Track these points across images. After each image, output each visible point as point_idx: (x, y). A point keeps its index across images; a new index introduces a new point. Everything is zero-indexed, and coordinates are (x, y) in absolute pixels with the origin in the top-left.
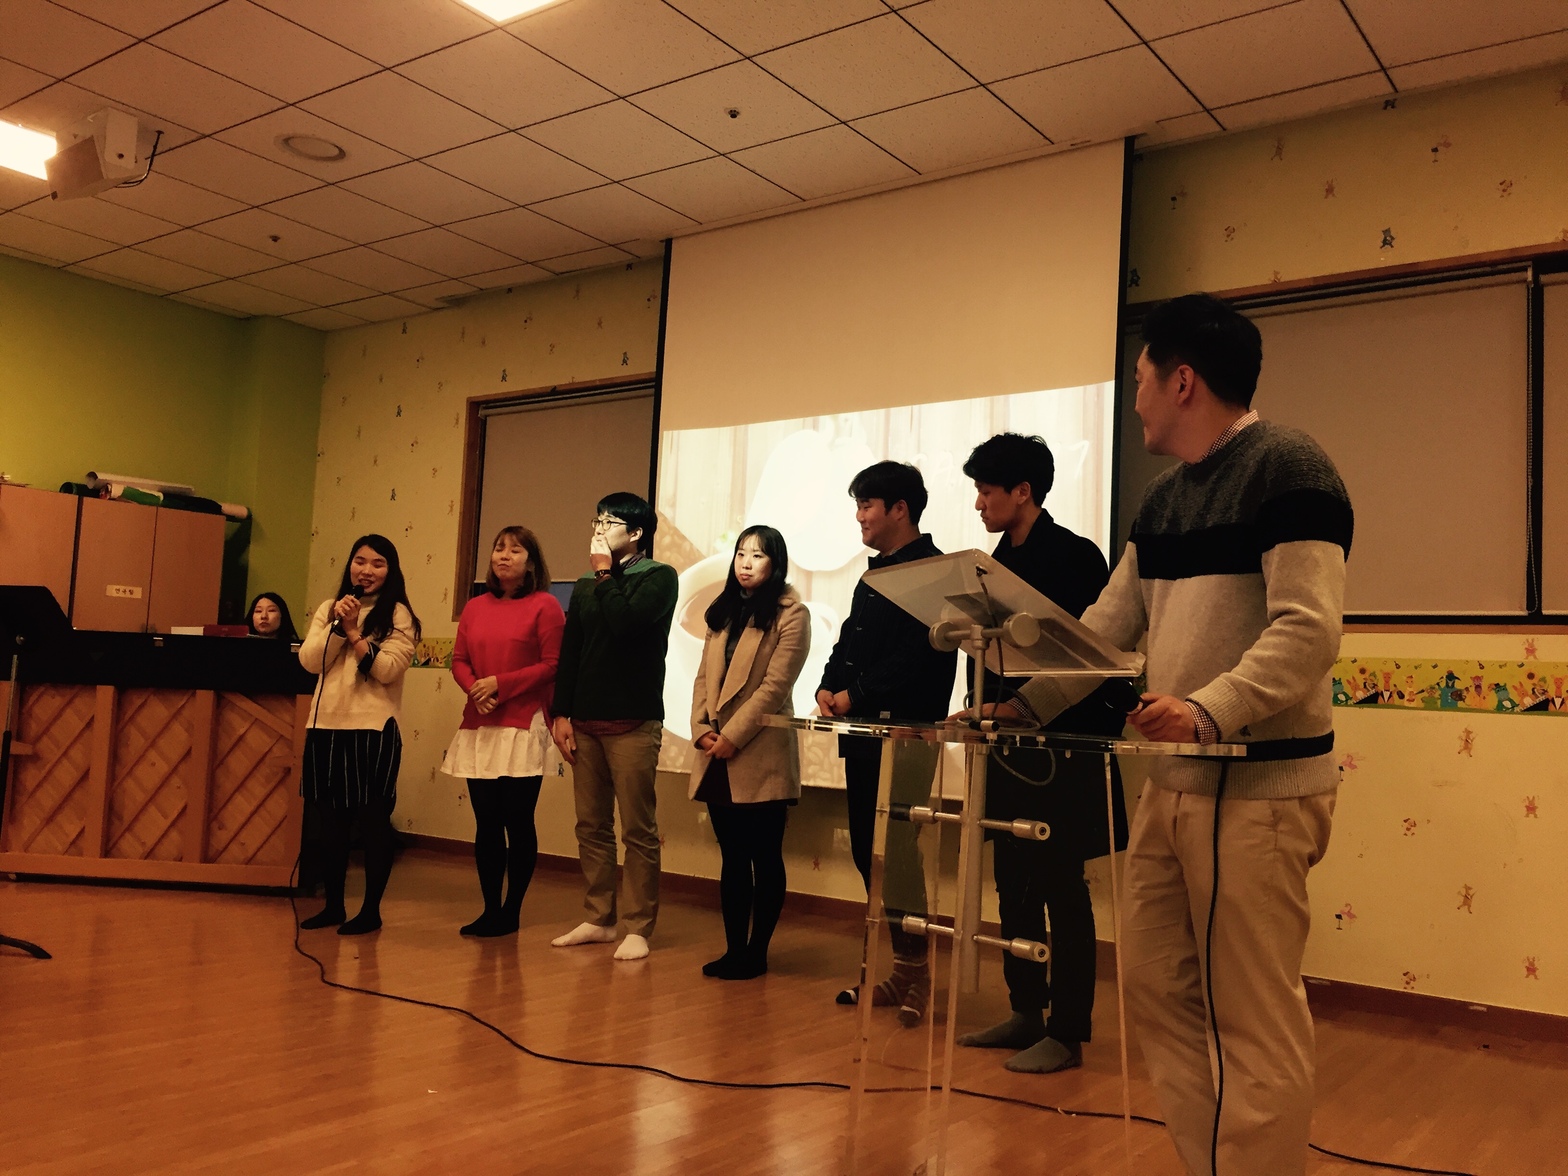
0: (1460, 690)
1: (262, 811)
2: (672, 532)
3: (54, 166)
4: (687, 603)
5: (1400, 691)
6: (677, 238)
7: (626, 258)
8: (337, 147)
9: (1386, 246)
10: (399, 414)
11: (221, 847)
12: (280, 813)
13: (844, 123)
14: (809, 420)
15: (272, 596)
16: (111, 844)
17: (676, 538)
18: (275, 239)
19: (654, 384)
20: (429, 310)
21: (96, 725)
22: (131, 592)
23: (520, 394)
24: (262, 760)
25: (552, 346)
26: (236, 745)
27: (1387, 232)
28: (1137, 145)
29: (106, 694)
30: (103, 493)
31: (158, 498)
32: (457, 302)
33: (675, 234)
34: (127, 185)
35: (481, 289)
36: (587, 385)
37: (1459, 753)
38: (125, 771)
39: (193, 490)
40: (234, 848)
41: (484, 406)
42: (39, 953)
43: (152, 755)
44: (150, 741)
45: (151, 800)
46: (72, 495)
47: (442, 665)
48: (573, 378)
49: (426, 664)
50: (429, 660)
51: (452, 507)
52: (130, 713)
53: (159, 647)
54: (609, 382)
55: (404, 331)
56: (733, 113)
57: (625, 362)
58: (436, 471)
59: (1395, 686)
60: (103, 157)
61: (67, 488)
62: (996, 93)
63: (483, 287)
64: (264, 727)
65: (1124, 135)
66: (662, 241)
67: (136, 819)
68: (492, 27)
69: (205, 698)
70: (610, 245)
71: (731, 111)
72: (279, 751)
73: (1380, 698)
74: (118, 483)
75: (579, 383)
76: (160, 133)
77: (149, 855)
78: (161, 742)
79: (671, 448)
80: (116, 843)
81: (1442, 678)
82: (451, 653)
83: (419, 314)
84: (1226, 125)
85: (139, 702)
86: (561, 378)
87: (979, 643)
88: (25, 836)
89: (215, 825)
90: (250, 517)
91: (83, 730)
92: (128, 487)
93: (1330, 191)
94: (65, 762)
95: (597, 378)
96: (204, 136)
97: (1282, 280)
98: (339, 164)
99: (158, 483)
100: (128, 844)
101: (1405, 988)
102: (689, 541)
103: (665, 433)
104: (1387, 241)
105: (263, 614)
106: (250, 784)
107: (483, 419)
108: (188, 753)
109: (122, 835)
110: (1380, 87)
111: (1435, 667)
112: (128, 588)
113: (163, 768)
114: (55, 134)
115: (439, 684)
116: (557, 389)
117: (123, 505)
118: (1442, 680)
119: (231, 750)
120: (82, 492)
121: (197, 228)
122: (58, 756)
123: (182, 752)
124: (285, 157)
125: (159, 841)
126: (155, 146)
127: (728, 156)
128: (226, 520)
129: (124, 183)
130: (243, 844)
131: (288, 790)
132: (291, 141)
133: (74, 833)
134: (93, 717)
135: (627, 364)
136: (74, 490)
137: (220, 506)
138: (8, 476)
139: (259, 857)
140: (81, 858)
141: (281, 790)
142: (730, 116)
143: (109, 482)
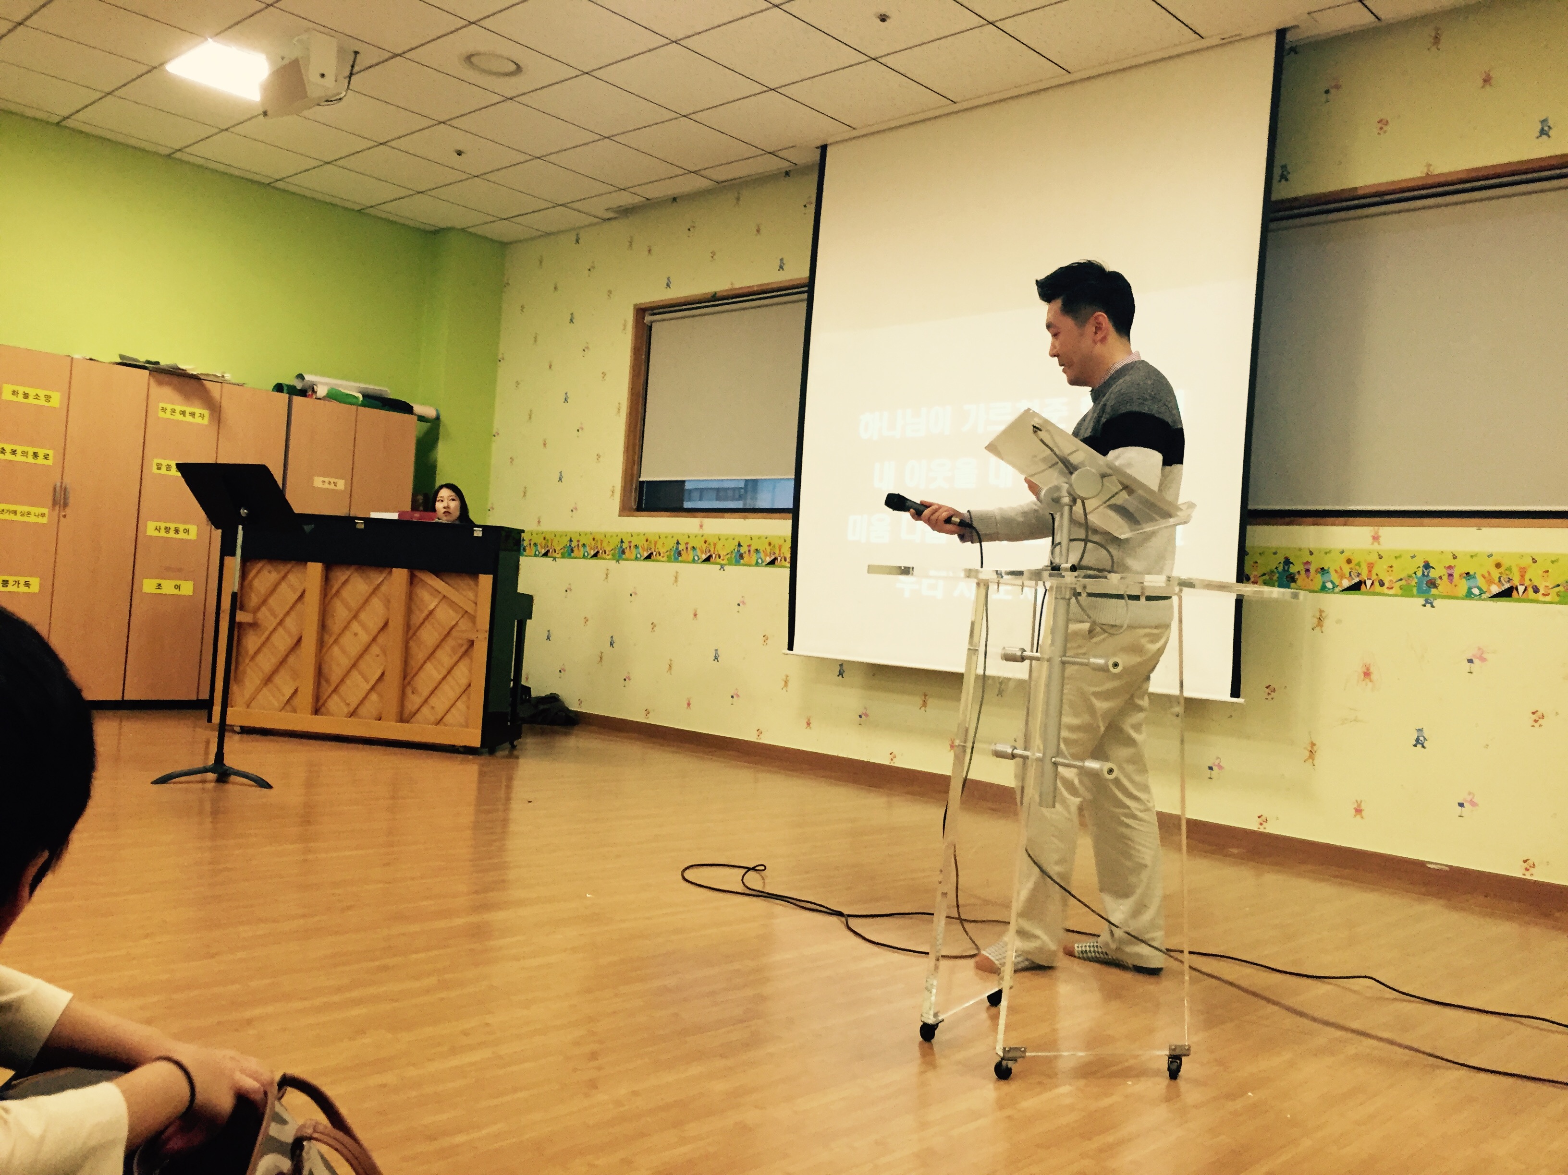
1: (449, 678)
3: (267, 87)
5: (1536, 586)
6: (833, 143)
7: (785, 165)
8: (514, 62)
9: (1543, 136)
10: (571, 321)
11: (414, 710)
12: (464, 682)
13: (992, 23)
15: (452, 487)
16: (320, 704)
18: (459, 153)
19: (806, 289)
20: (600, 220)
21: (307, 598)
22: (335, 484)
23: (683, 301)
24: (449, 633)
25: (713, 254)
26: (427, 618)
27: (1544, 122)
28: (1289, 37)
29: (315, 570)
30: (310, 393)
31: (356, 398)
32: (625, 212)
33: (829, 141)
34: (329, 103)
35: (648, 200)
36: (746, 291)
38: (332, 639)
39: (389, 391)
40: (425, 710)
41: (652, 312)
42: (263, 784)
43: (355, 626)
44: (353, 613)
45: (354, 665)
46: (283, 394)
48: (732, 284)
51: (619, 409)
52: (335, 588)
53: (362, 529)
54: (766, 288)
55: (577, 242)
56: (883, 17)
57: (781, 268)
58: (605, 375)
59: (1530, 580)
60: (308, 78)
61: (279, 388)
64: (452, 604)
65: (1276, 29)
66: (817, 148)
67: (341, 682)
69: (400, 575)
70: (769, 153)
71: (881, 15)
72: (464, 624)
73: (1515, 592)
74: (322, 383)
75: (738, 289)
76: (356, 53)
77: (353, 714)
78: (363, 616)
80: (326, 701)
82: (617, 546)
83: (590, 225)
84: (1380, 15)
85: (343, 578)
86: (721, 285)
88: (247, 693)
89: (409, 690)
90: (438, 418)
91: (296, 602)
92: (332, 388)
93: (1487, 80)
94: (280, 630)
95: (755, 284)
96: (395, 56)
97: (1434, 173)
98: (513, 80)
99: (357, 385)
100: (334, 704)
101: (1524, 874)
104: (1544, 131)
105: (445, 504)
106: (440, 654)
107: (650, 325)
108: (386, 624)
109: (329, 696)
112: (332, 480)
113: (365, 638)
114: (265, 55)
115: (606, 573)
116: (717, 296)
117: (326, 403)
119: (423, 623)
120: (293, 391)
121: (389, 144)
122: (274, 625)
123: (381, 625)
124: (470, 75)
125: (362, 702)
126: (353, 66)
127: (879, 60)
128: (418, 420)
129: (327, 101)
130: (433, 708)
131: (471, 659)
132: (473, 59)
133: (288, 692)
134: (304, 591)
135: (783, 270)
136: (285, 388)
137: (413, 407)
138: (228, 375)
139: (447, 719)
140: (295, 715)
141: (466, 660)
142: (879, 20)
143: (315, 383)
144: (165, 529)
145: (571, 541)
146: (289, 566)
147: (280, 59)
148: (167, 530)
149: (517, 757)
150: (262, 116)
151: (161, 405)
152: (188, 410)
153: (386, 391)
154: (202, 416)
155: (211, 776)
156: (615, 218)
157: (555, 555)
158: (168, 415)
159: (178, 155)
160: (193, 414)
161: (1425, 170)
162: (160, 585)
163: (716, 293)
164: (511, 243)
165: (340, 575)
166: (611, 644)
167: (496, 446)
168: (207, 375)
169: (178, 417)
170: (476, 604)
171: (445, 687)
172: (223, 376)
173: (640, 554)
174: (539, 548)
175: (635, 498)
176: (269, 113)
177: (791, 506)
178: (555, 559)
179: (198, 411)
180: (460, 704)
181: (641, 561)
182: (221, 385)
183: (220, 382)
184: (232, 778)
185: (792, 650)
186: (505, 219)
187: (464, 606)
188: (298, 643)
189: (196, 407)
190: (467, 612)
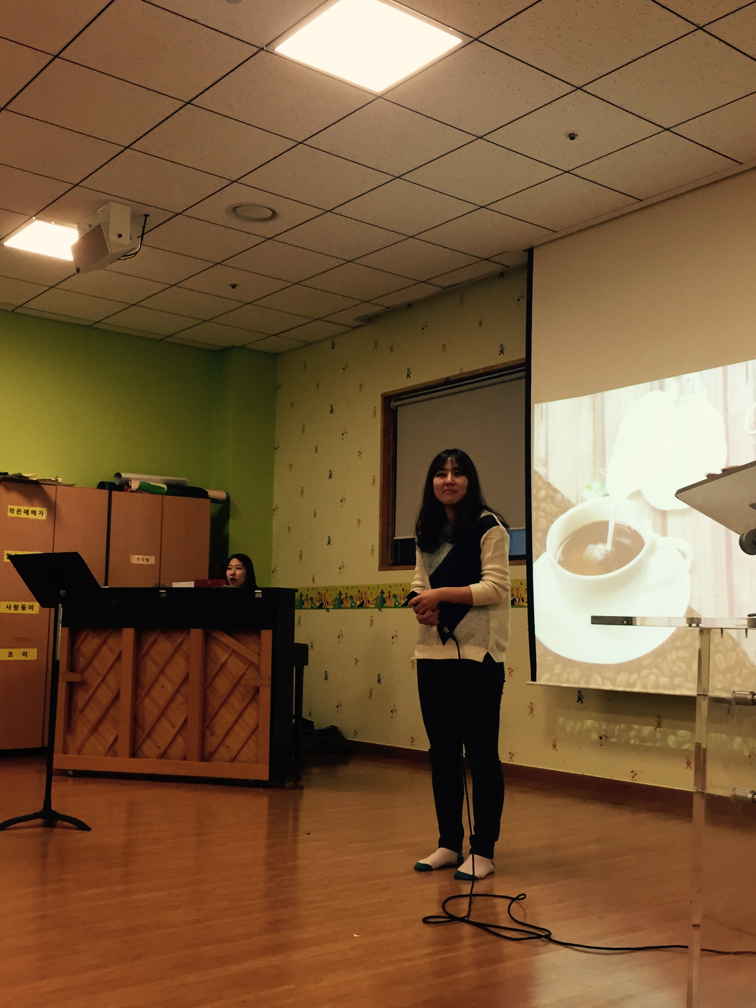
1: (240, 721)
2: (546, 486)
3: (79, 250)
4: (562, 544)
6: (537, 246)
7: (498, 268)
8: (270, 209)
10: (332, 411)
11: (213, 749)
12: (252, 723)
13: (668, 130)
14: (656, 383)
15: (240, 557)
16: (137, 747)
17: (550, 491)
18: (234, 286)
19: (524, 368)
20: (350, 328)
21: (123, 658)
22: (147, 560)
23: (421, 387)
24: (238, 682)
25: (444, 346)
26: (220, 670)
29: (129, 634)
30: (126, 487)
31: (163, 488)
32: (370, 320)
33: (535, 244)
34: (127, 257)
35: (388, 308)
36: (473, 374)
38: (144, 692)
40: (222, 749)
41: (396, 398)
42: (83, 827)
43: (162, 680)
44: (160, 669)
45: (163, 713)
46: (105, 490)
47: (372, 606)
48: (462, 369)
49: (361, 606)
50: (363, 602)
51: (374, 481)
52: (145, 648)
53: (164, 597)
54: (490, 370)
55: (333, 347)
56: (572, 136)
57: (502, 352)
58: (361, 453)
60: (108, 238)
61: (102, 486)
63: (388, 306)
64: (240, 656)
66: (525, 251)
67: (153, 728)
68: (373, 98)
69: (197, 635)
70: (484, 259)
71: (570, 134)
72: (251, 674)
74: (136, 479)
75: (467, 373)
76: (146, 216)
77: (163, 756)
78: (168, 670)
79: (542, 415)
80: (141, 745)
82: (379, 596)
83: (342, 333)
85: (151, 640)
86: (452, 371)
88: (78, 742)
89: (208, 733)
90: (228, 499)
91: (115, 662)
92: (143, 482)
94: (103, 686)
95: (480, 368)
96: (177, 214)
98: (271, 223)
99: (162, 478)
100: (148, 748)
102: (560, 493)
103: (536, 405)
105: (233, 571)
106: (231, 700)
107: (395, 409)
108: (187, 677)
109: (144, 741)
112: (145, 557)
113: (170, 689)
114: (76, 226)
115: (372, 621)
116: (450, 380)
117: (139, 495)
119: (217, 674)
120: (111, 487)
121: (179, 285)
122: (98, 682)
123: (182, 678)
124: (235, 222)
125: (170, 745)
126: (144, 227)
127: (572, 172)
128: (212, 502)
129: (124, 256)
130: (228, 747)
131: (258, 705)
132: (238, 210)
133: (111, 739)
134: (121, 653)
135: (503, 354)
136: (106, 487)
137: (207, 492)
138: (61, 479)
139: (241, 756)
140: (116, 758)
141: (254, 705)
142: (569, 138)
143: (129, 479)
144: (14, 607)
145: (340, 594)
146: (108, 633)
147: (87, 227)
148: (16, 607)
149: (302, 788)
151: (10, 507)
152: (31, 509)
153: (186, 481)
154: (42, 513)
155: (39, 821)
156: (362, 326)
157: (328, 607)
158: (15, 515)
159: (20, 310)
160: (34, 512)
162: (11, 653)
163: (448, 378)
164: (281, 354)
165: (149, 638)
166: (379, 681)
167: (276, 518)
168: (45, 480)
169: (23, 515)
170: (259, 655)
171: (237, 728)
172: (57, 480)
173: (398, 601)
174: (315, 601)
176: (81, 269)
177: (525, 553)
178: (328, 610)
179: (38, 509)
180: (251, 743)
181: (400, 608)
182: (56, 488)
183: (55, 485)
184: (59, 822)
185: (535, 681)
186: (274, 335)
187: (250, 658)
188: (117, 697)
189: (36, 506)
190: (252, 663)
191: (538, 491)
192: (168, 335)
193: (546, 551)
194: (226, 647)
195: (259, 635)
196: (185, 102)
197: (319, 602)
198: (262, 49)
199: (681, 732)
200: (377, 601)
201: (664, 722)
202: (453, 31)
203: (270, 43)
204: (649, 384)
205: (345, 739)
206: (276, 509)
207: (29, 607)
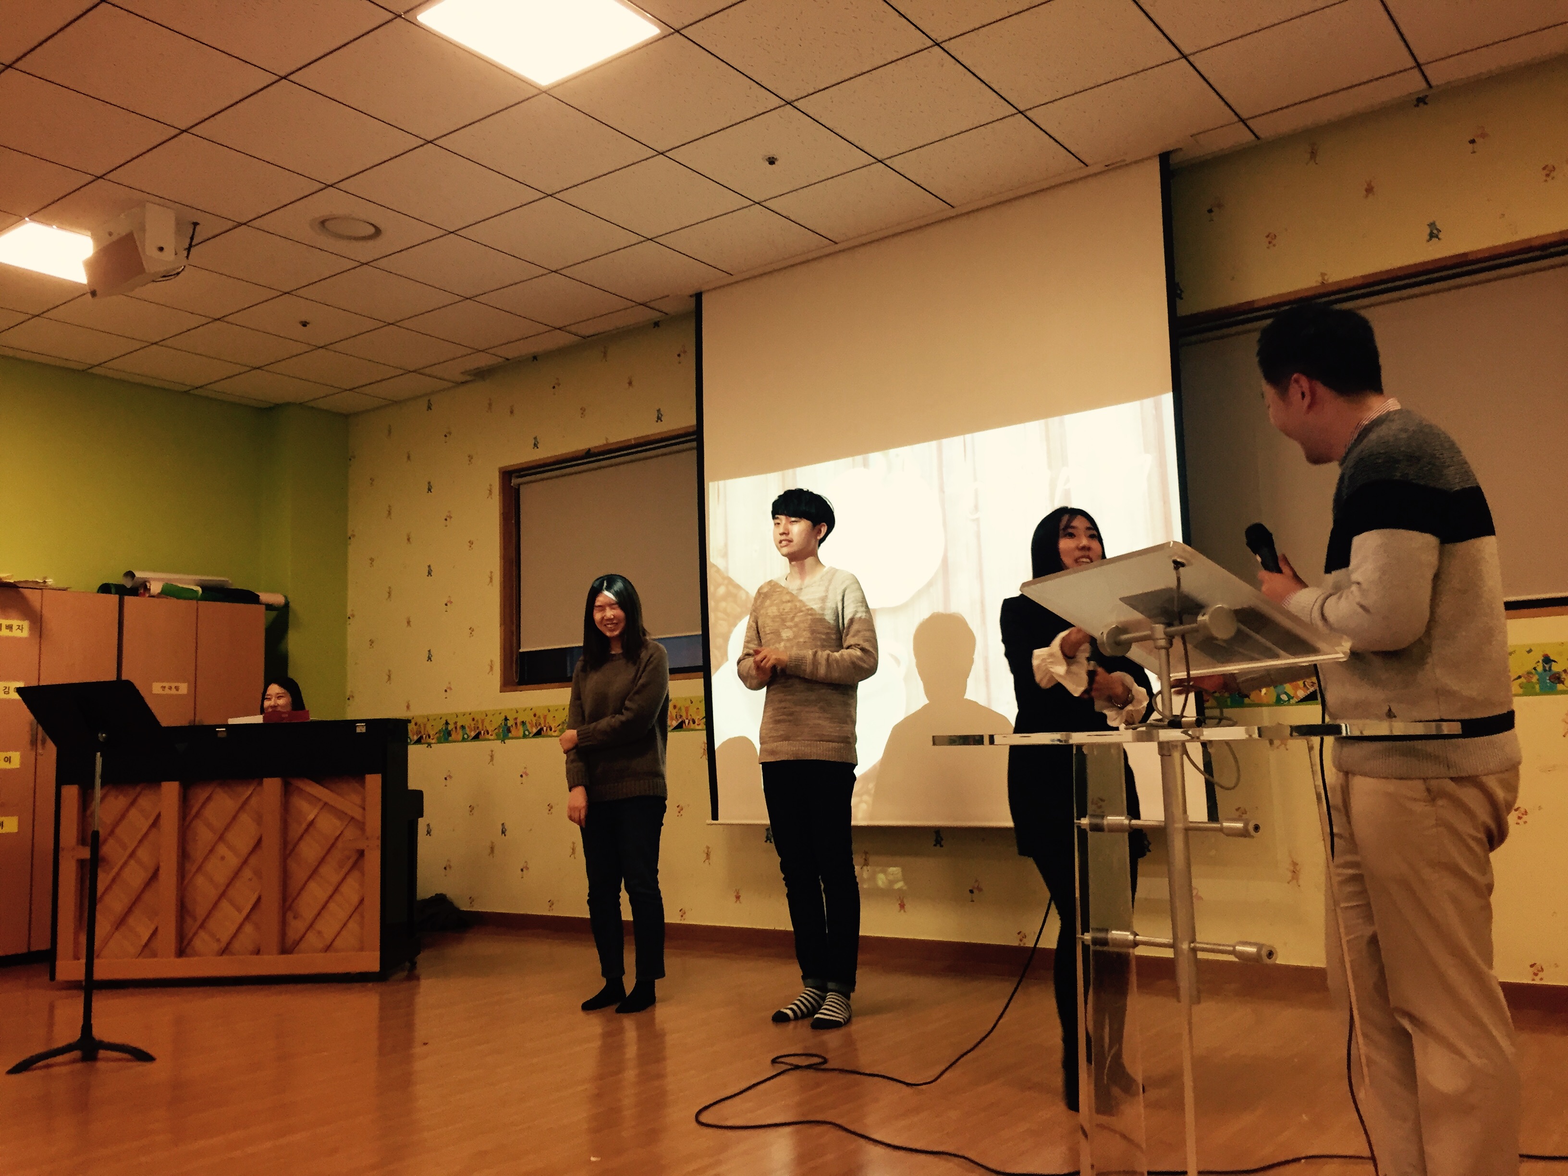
0: (1558, 673)
1: (337, 897)
2: (726, 582)
3: (93, 266)
6: (708, 291)
7: (655, 316)
8: (373, 225)
9: (1433, 239)
10: (429, 490)
11: (297, 937)
12: (354, 899)
13: (881, 161)
14: (859, 458)
16: (185, 942)
17: (731, 588)
18: (304, 324)
19: (694, 437)
20: (454, 384)
21: (163, 821)
22: (177, 688)
23: (554, 459)
24: (333, 845)
25: (583, 410)
26: (306, 831)
27: (1432, 225)
28: (1174, 160)
29: (171, 790)
30: (142, 591)
31: (196, 592)
32: (481, 374)
33: (704, 288)
34: (167, 278)
35: (508, 359)
36: (621, 445)
37: (1564, 736)
38: (194, 869)
39: (230, 582)
40: (311, 937)
41: (518, 474)
42: (143, 1056)
43: (222, 849)
44: (218, 834)
45: (223, 895)
46: (112, 595)
48: (607, 439)
49: (477, 737)
50: (479, 733)
51: (491, 578)
52: (196, 808)
53: (223, 738)
54: (644, 440)
55: (429, 408)
56: (772, 160)
57: (659, 418)
58: (472, 544)
60: (144, 252)
61: (105, 589)
62: (1034, 119)
63: (510, 357)
64: (336, 811)
65: (1159, 153)
66: (691, 296)
67: (208, 916)
68: (535, 92)
69: (272, 786)
70: (641, 304)
71: (769, 158)
72: (351, 833)
74: (155, 579)
75: (612, 444)
76: (195, 224)
77: (225, 950)
78: (230, 836)
79: (718, 496)
80: (191, 940)
81: (1539, 662)
82: (502, 724)
83: (443, 390)
84: (1260, 134)
85: (204, 796)
86: (593, 440)
87: (1162, 643)
89: (290, 915)
90: (287, 605)
91: (149, 829)
92: (166, 584)
93: (1369, 190)
94: (132, 863)
95: (632, 437)
96: (240, 224)
97: (1330, 281)
98: (371, 243)
99: (194, 577)
100: (202, 942)
101: (1533, 980)
102: (744, 590)
103: (711, 484)
104: (1433, 235)
106: (324, 870)
107: (517, 487)
108: (260, 841)
109: (195, 934)
110: (1414, 84)
111: (1530, 651)
112: (173, 685)
113: (233, 861)
114: (89, 233)
115: (492, 756)
116: (591, 452)
117: (162, 601)
118: (1538, 664)
119: (302, 836)
120: (121, 591)
121: (226, 319)
122: (125, 858)
123: (252, 843)
124: (322, 241)
125: (235, 936)
126: (192, 238)
127: (764, 204)
128: (266, 609)
129: (164, 276)
130: (319, 932)
131: (363, 874)
132: (327, 224)
133: (145, 935)
134: (159, 816)
135: (662, 421)
136: (113, 590)
137: (258, 596)
138: (50, 580)
139: (338, 943)
140: (155, 959)
141: (356, 874)
142: (768, 163)
143: (146, 580)
145: (447, 723)
146: (138, 789)
147: (107, 235)
149: (418, 978)
150: (89, 295)
153: (227, 581)
154: (20, 628)
155: (77, 1054)
156: (471, 381)
157: (431, 741)
160: (9, 627)
161: (1320, 279)
163: (589, 450)
164: (356, 414)
165: (201, 794)
166: (503, 832)
167: (352, 629)
168: (26, 582)
170: (364, 809)
171: (332, 906)
172: (45, 582)
173: (528, 730)
175: (516, 672)
176: (98, 293)
177: (700, 664)
178: (429, 745)
179: (15, 623)
180: (353, 925)
181: (531, 738)
182: (42, 592)
183: (41, 589)
184: (102, 1053)
185: (717, 819)
186: (350, 390)
187: (349, 812)
188: (155, 875)
189: (13, 619)
190: (353, 818)
191: (718, 585)
192: (196, 385)
193: (727, 660)
194: (314, 800)
195: (362, 781)
196: (279, 76)
197: (417, 735)
198: (400, 16)
199: (892, 869)
200: (499, 731)
201: (872, 859)
202: (650, 18)
203: (412, 9)
204: (849, 460)
205: (457, 910)
206: (351, 617)
207: (4, 759)
